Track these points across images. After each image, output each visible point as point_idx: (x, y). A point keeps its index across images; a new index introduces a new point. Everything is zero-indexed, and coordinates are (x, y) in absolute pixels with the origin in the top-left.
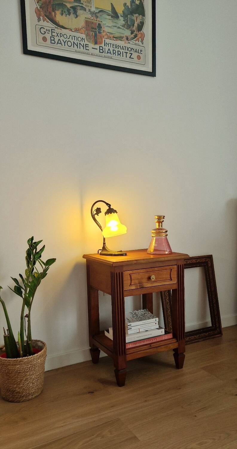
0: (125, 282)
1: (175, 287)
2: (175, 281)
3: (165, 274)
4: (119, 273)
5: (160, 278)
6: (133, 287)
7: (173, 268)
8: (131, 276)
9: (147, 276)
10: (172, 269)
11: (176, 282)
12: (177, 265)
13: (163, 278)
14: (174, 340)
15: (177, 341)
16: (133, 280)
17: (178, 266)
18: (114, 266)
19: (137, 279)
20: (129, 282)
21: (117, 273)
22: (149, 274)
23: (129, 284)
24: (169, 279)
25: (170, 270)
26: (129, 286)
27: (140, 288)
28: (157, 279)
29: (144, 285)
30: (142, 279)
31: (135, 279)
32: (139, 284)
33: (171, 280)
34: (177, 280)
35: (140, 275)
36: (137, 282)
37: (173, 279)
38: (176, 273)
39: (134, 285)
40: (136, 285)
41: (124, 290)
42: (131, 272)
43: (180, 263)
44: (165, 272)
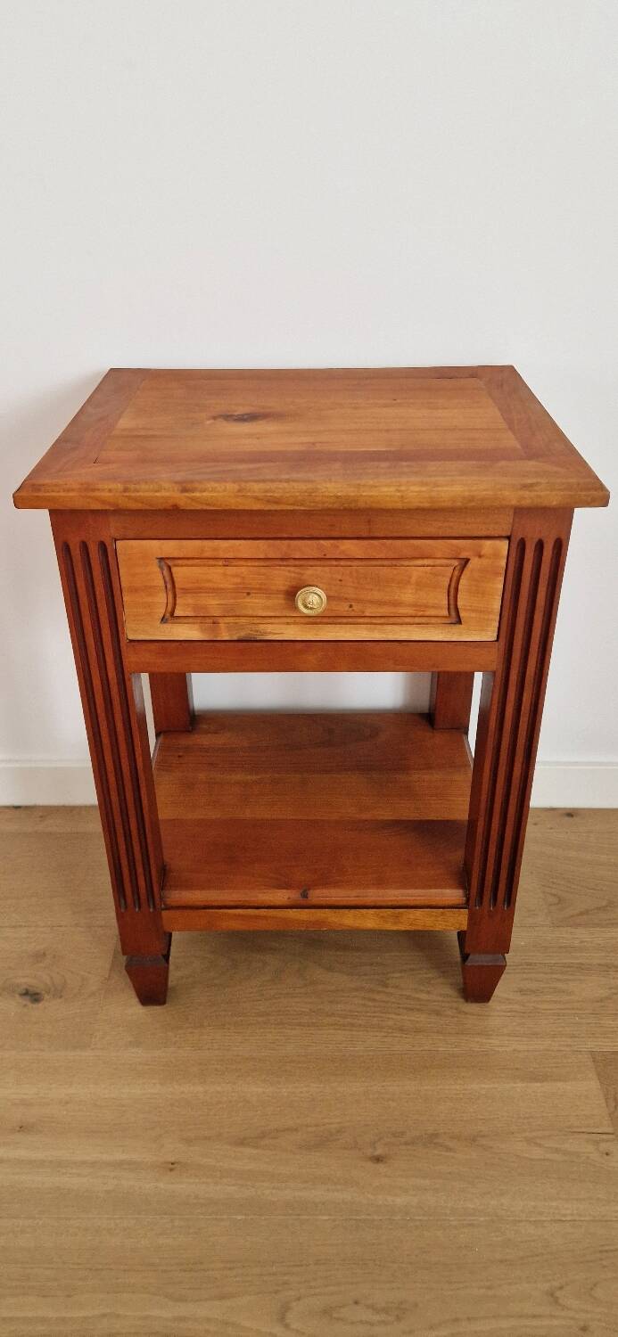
1: (484, 662)
2: (483, 630)
3: (418, 583)
4: (84, 546)
5: (381, 603)
6: (190, 632)
7: (482, 556)
8: (169, 568)
10: (467, 560)
11: (490, 635)
12: (509, 538)
13: (396, 604)
15: (466, 905)
16: (186, 591)
17: (522, 544)
19: (217, 591)
20: (161, 600)
22: (298, 573)
23: (161, 611)
24: (445, 613)
25: (456, 563)
26: (164, 620)
27: (235, 638)
28: (351, 606)
29: (262, 627)
30: (248, 594)
31: (196, 590)
32: (231, 620)
33: (459, 621)
34: (499, 628)
35: (230, 570)
36: (213, 604)
37: (473, 615)
38: (501, 586)
39: (191, 620)
40: (208, 620)
41: (131, 637)
42: (169, 548)
43: (533, 531)
44: (417, 571)
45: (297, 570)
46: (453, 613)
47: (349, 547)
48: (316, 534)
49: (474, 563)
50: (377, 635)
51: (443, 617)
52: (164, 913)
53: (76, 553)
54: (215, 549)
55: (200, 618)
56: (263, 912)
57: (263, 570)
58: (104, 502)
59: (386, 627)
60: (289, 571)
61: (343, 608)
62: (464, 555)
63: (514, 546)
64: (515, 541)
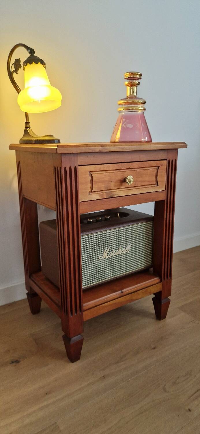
0: (80, 187)
1: (162, 197)
2: (162, 188)
3: (149, 174)
4: (70, 168)
5: (141, 182)
6: (96, 197)
7: (161, 165)
8: (92, 175)
9: (119, 176)
10: (159, 167)
12: (166, 160)
13: (145, 181)
14: (156, 280)
16: (96, 182)
17: (169, 161)
18: (59, 152)
19: (104, 182)
20: (89, 186)
21: (65, 168)
22: (123, 174)
23: (89, 190)
25: (156, 168)
26: (89, 193)
27: (108, 197)
28: (135, 183)
29: (114, 193)
30: (112, 182)
31: (98, 182)
32: (107, 191)
33: (158, 185)
34: (166, 186)
35: (107, 174)
36: (103, 186)
37: (161, 183)
39: (97, 193)
40: (101, 192)
41: (80, 201)
42: (92, 168)
43: (171, 157)
44: (149, 171)
46: (156, 183)
48: (128, 161)
50: (141, 192)
51: (154, 184)
52: (84, 313)
53: (68, 171)
54: (104, 167)
55: (99, 191)
57: (115, 173)
59: (143, 189)
60: (121, 174)
62: (158, 165)
63: (168, 161)
64: (168, 160)
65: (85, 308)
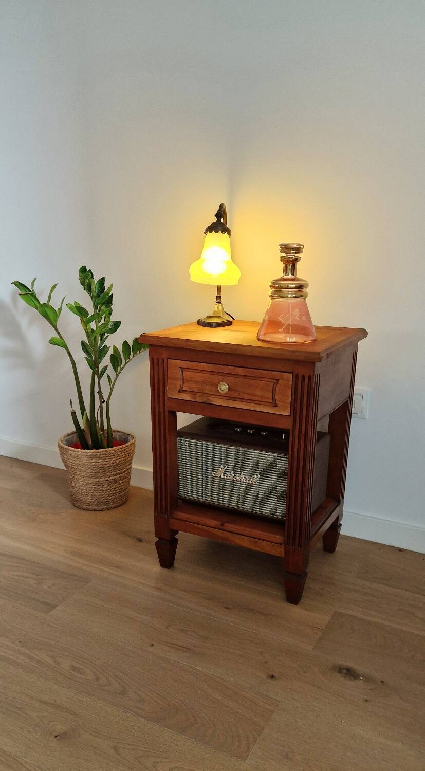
1: (286, 424)
2: (285, 411)
3: (262, 388)
4: (158, 360)
5: (249, 394)
6: (187, 397)
7: (283, 379)
8: (183, 371)
10: (278, 380)
11: (288, 413)
12: (292, 373)
13: (255, 395)
15: (284, 544)
16: (188, 381)
17: (297, 376)
19: (197, 382)
20: (179, 383)
21: (153, 359)
23: (179, 388)
24: (271, 401)
25: (275, 381)
26: (179, 391)
27: (201, 401)
28: (239, 394)
29: (210, 398)
30: (206, 384)
31: (190, 381)
32: (200, 394)
33: (276, 405)
34: (291, 410)
35: (201, 374)
36: (195, 387)
37: (281, 404)
38: (291, 393)
39: (188, 392)
40: (194, 393)
41: (169, 396)
42: (183, 364)
43: (302, 371)
44: (261, 383)
45: (222, 377)
46: (274, 402)
47: (240, 371)
48: (228, 364)
49: (281, 382)
50: (248, 408)
51: (271, 403)
52: (171, 520)
53: (156, 362)
54: (198, 366)
55: (190, 392)
56: (204, 527)
57: (212, 376)
58: (162, 343)
59: (251, 404)
61: (237, 395)
62: (278, 378)
63: (295, 376)
64: (295, 374)
65: (174, 516)
